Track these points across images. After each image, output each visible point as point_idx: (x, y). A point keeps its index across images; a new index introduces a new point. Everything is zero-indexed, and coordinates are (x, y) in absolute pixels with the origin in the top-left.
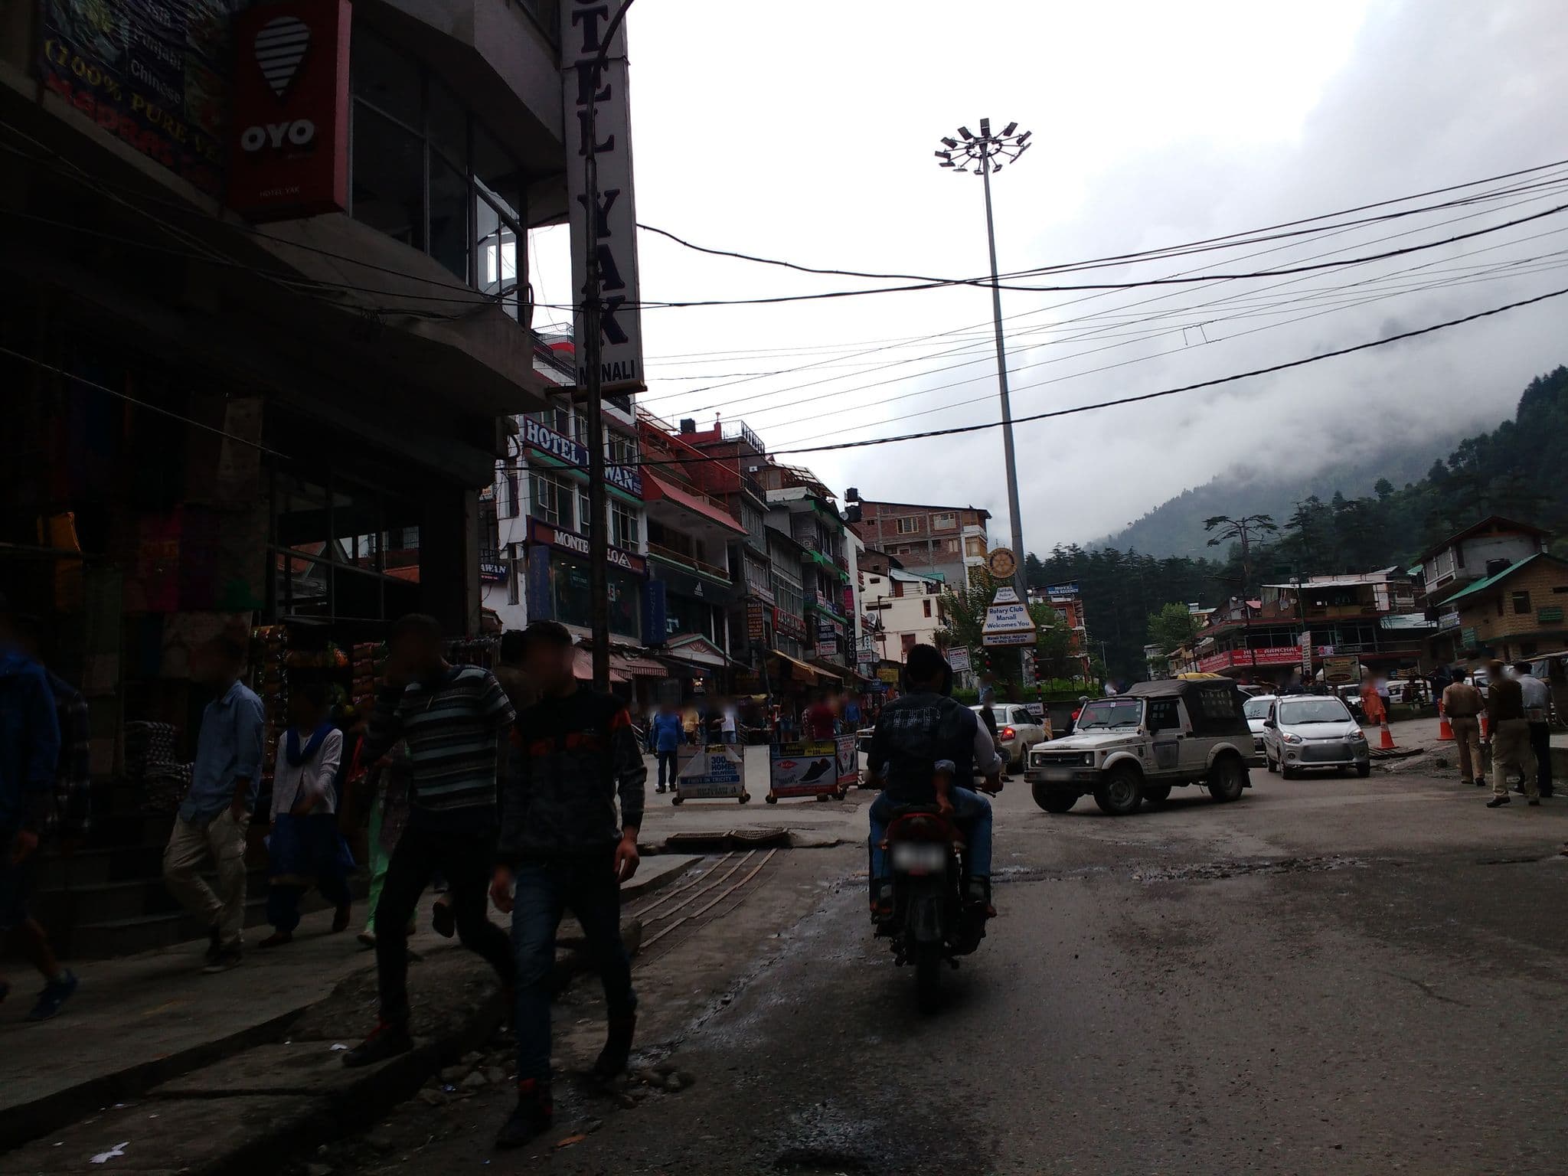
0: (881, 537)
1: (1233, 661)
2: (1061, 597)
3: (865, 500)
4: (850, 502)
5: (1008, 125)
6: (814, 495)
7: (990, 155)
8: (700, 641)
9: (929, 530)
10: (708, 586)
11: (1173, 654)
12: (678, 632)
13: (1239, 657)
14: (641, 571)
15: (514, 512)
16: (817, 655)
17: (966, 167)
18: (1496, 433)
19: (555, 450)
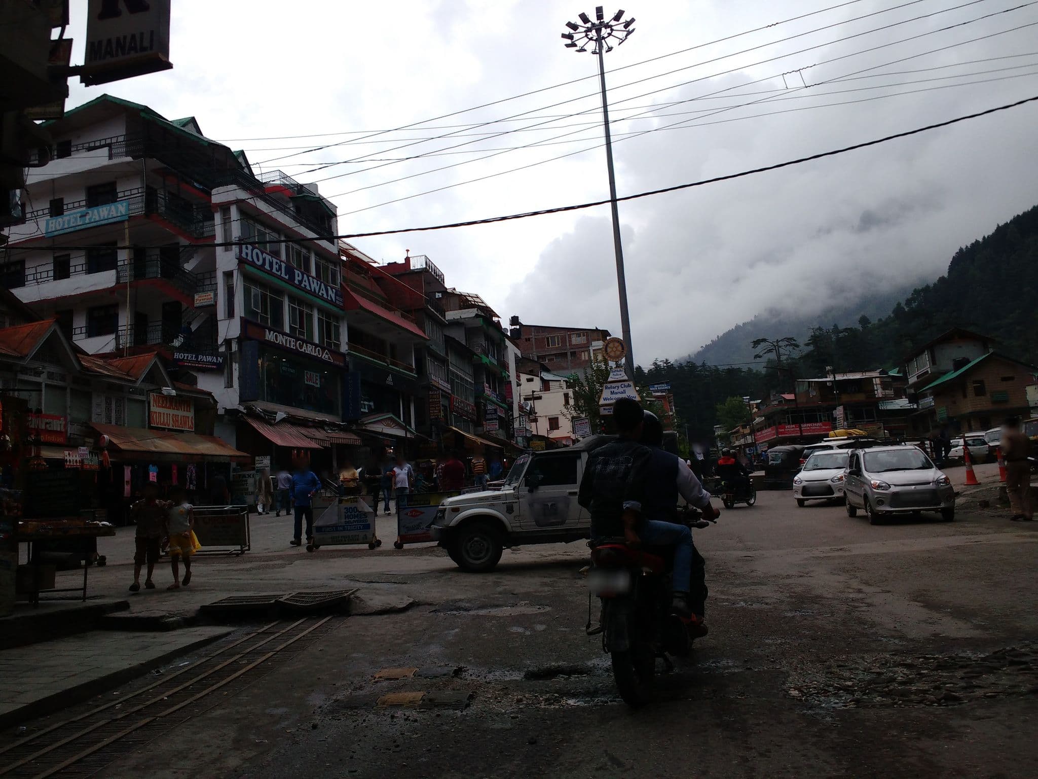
0: (534, 350)
1: (778, 433)
2: (659, 392)
3: (524, 324)
4: (514, 325)
5: (617, 12)
6: (483, 314)
7: (604, 38)
8: (389, 418)
9: (568, 345)
10: (397, 377)
11: (733, 431)
12: (372, 412)
13: (783, 430)
14: (342, 364)
15: (231, 314)
16: (485, 430)
17: (585, 47)
18: (935, 284)
19: (267, 267)
